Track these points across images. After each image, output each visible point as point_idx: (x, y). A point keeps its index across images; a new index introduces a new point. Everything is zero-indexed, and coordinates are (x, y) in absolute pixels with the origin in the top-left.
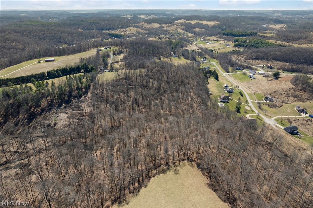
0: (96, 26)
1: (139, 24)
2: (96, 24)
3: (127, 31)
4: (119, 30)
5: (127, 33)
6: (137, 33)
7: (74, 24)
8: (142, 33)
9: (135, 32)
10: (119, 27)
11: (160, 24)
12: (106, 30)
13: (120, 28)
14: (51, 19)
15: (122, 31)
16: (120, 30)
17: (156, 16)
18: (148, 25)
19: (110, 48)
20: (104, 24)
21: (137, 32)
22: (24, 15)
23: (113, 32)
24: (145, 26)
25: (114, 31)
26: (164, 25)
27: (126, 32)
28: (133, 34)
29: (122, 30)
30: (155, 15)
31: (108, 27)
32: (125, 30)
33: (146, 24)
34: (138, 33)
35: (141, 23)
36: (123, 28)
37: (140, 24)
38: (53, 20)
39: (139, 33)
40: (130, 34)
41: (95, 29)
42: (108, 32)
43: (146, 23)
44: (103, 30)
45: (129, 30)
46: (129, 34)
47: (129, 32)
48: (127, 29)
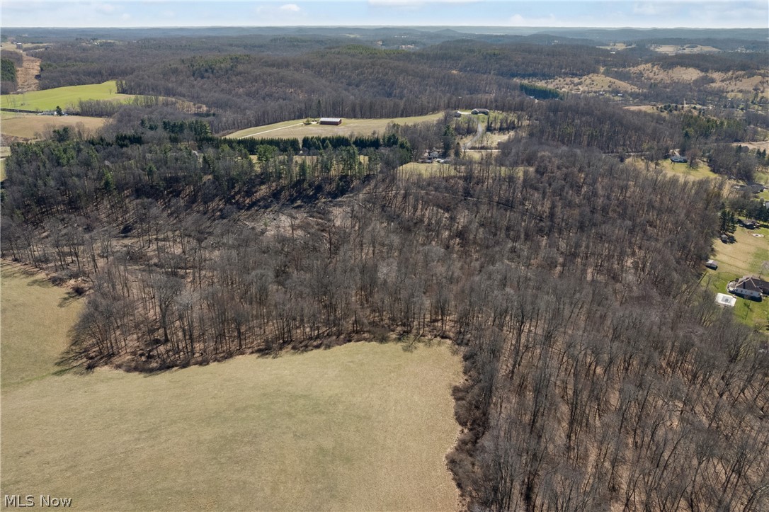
0: (498, 66)
1: (633, 70)
2: (501, 59)
3: (580, 84)
4: (559, 79)
5: (578, 89)
6: (609, 91)
7: (444, 57)
8: (626, 92)
9: (606, 88)
10: (563, 71)
11: (705, 70)
12: (523, 76)
13: (566, 74)
14: (403, 46)
15: (567, 84)
16: (562, 80)
17: (716, 47)
18: (662, 71)
19: (486, 114)
20: (520, 59)
21: (610, 89)
22: (352, 36)
23: (541, 84)
24: (651, 75)
25: (544, 82)
26: (716, 75)
27: (576, 88)
28: (595, 92)
29: (568, 80)
30: (714, 47)
31: (530, 70)
32: (576, 80)
33: (655, 69)
34: (611, 92)
35: (641, 67)
36: (574, 75)
37: (635, 68)
38: (410, 48)
39: (616, 92)
40: (588, 93)
41: (492, 72)
42: (526, 82)
43: (656, 67)
44: (513, 75)
45: (588, 81)
46: (584, 92)
47: (586, 89)
48: (583, 80)
